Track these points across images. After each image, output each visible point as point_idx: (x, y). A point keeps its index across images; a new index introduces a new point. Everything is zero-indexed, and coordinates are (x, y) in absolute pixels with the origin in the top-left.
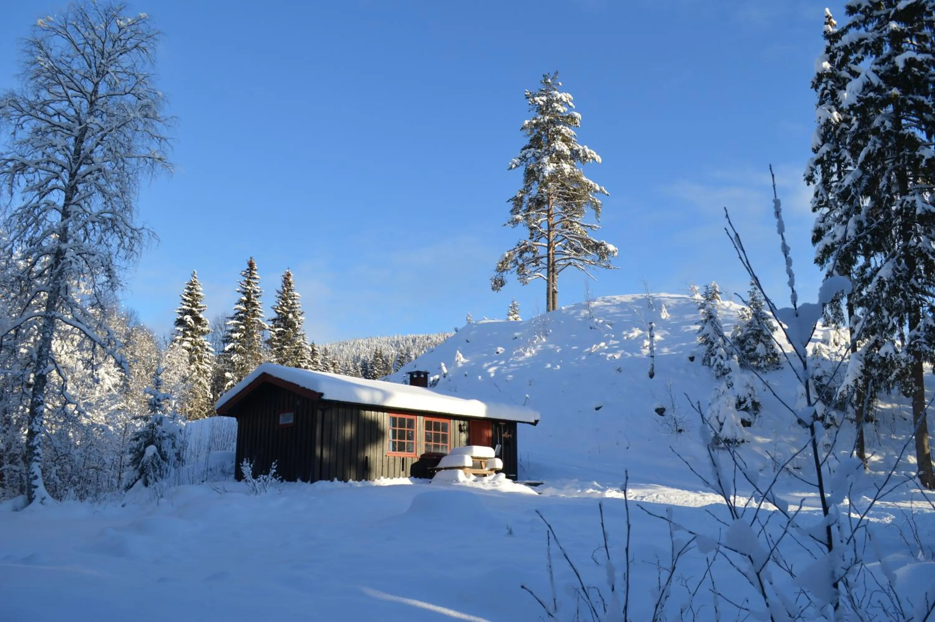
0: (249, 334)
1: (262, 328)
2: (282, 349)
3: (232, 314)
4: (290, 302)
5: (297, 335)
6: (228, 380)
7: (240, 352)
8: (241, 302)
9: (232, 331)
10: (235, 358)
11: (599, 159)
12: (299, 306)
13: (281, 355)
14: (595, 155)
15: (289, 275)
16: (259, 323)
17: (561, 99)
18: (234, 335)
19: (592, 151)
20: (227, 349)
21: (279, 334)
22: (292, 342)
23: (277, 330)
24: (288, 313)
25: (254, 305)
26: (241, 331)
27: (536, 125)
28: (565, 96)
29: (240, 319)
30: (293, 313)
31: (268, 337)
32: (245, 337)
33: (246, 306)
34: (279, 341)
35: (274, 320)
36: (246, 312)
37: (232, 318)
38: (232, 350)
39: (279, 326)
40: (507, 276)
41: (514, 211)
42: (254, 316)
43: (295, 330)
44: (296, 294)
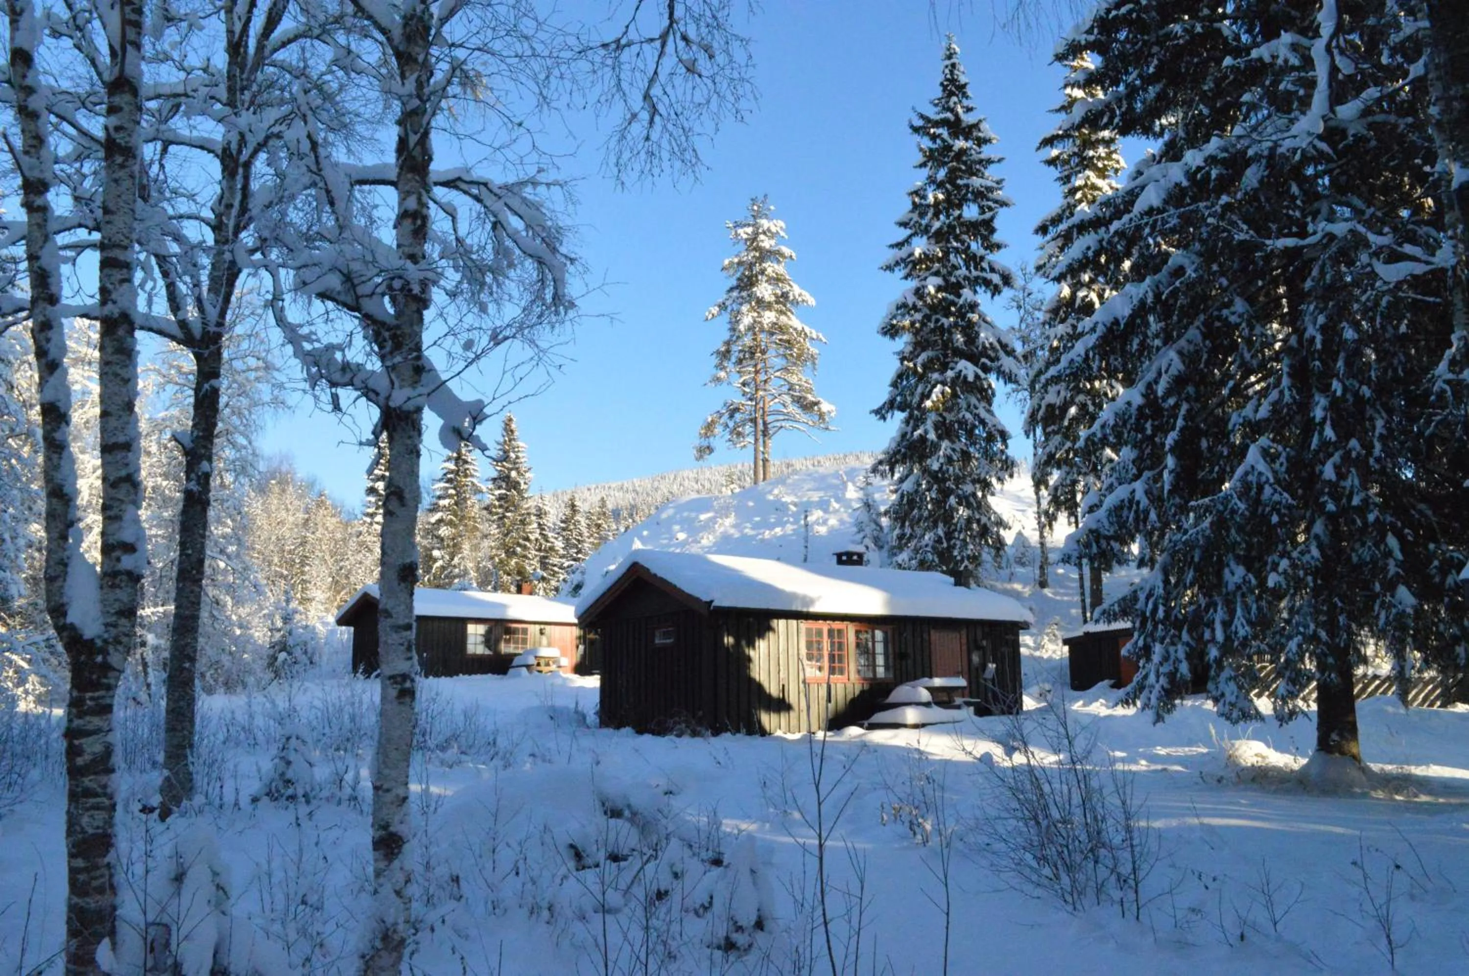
0: (460, 501)
1: (478, 491)
2: (504, 517)
3: (440, 475)
4: (513, 455)
5: (523, 498)
6: (435, 560)
7: (451, 523)
8: (449, 459)
9: (440, 498)
10: (444, 531)
11: (812, 301)
12: (525, 460)
13: (504, 525)
14: (807, 296)
15: (510, 420)
16: (473, 484)
17: (769, 230)
18: (442, 503)
19: (804, 293)
20: (433, 520)
21: (500, 498)
22: (517, 507)
23: (497, 492)
24: (510, 470)
25: (466, 462)
26: (450, 496)
27: (740, 263)
28: (776, 225)
29: (449, 481)
30: (517, 469)
31: (487, 502)
32: (456, 504)
33: (456, 465)
34: (501, 506)
35: (494, 480)
36: (457, 473)
37: (440, 480)
38: (440, 521)
39: (500, 488)
40: (714, 442)
41: (720, 367)
42: (466, 476)
43: (520, 492)
44: (520, 444)
